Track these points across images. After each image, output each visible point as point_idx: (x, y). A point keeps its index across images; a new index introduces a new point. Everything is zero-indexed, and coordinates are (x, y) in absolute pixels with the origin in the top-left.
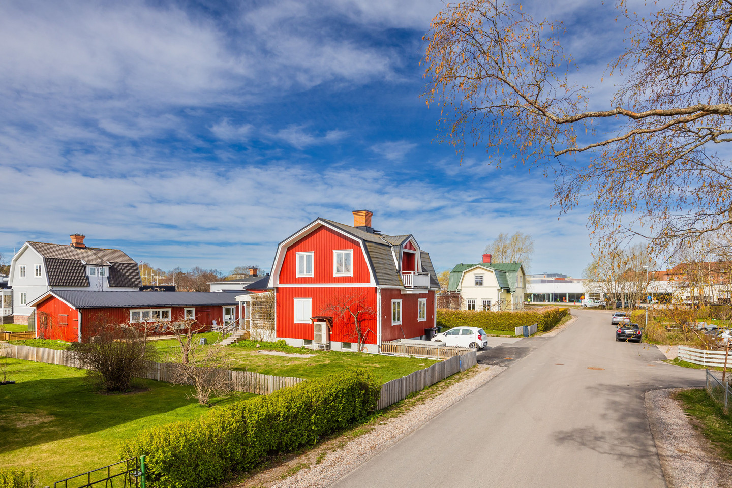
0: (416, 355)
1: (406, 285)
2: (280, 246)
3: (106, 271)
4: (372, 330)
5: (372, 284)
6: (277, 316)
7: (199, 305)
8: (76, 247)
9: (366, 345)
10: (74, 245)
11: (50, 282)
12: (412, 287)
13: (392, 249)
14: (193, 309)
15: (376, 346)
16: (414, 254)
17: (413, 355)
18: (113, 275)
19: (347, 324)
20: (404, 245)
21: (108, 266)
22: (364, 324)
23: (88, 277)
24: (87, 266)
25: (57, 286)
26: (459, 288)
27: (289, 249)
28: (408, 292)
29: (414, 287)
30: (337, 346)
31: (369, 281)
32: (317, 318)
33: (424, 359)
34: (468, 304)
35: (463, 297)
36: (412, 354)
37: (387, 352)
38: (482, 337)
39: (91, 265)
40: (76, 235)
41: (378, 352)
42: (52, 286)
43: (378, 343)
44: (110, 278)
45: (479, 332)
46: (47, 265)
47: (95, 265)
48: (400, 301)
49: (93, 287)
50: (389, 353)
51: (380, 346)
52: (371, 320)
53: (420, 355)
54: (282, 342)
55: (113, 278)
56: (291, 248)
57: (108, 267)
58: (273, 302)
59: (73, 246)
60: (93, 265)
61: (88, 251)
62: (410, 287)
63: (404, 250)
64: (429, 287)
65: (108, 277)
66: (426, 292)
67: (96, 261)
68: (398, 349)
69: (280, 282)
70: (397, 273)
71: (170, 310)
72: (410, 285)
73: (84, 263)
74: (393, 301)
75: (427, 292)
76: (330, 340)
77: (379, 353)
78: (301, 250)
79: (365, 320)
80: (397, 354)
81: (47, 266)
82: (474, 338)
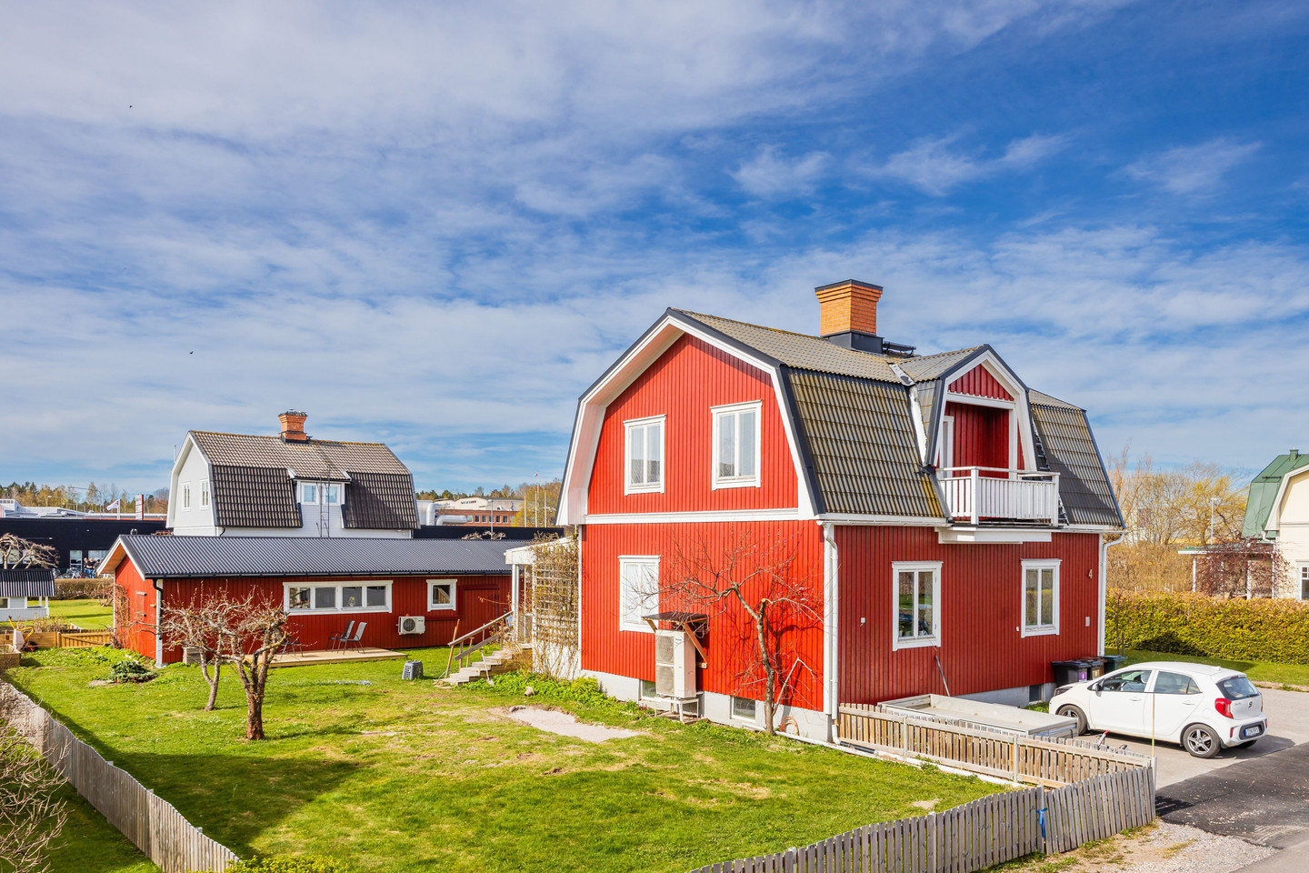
0: (942, 759)
1: (954, 514)
2: (584, 404)
3: (339, 492)
4: (811, 664)
5: (804, 510)
6: (583, 608)
7: (466, 573)
8: (288, 441)
9: (796, 712)
10: (284, 434)
11: (219, 518)
12: (974, 521)
13: (914, 393)
14: (453, 584)
15: (823, 716)
16: (1005, 412)
17: (935, 758)
18: (354, 502)
19: (744, 640)
20: (950, 380)
21: (343, 480)
22: (790, 642)
23: (299, 507)
24: (299, 482)
25: (233, 526)
26: (1271, 525)
27: (611, 409)
28: (962, 539)
29: (981, 519)
30: (718, 706)
31: (792, 502)
32: (668, 618)
33: (964, 779)
34: (1301, 578)
35: (1286, 556)
36: (929, 756)
37: (854, 741)
38: (1233, 707)
39: (306, 478)
40: (287, 414)
41: (826, 738)
42: (223, 526)
43: (826, 710)
44: (348, 509)
45: (1220, 685)
46: (215, 481)
47: (315, 479)
48: (935, 568)
49: (310, 529)
50: (860, 743)
51: (834, 717)
52: (810, 630)
53: (955, 762)
54: (587, 684)
55: (355, 508)
56: (616, 407)
57: (343, 484)
58: (574, 568)
59: (281, 438)
60: (309, 478)
61: (310, 448)
62: (965, 522)
63: (949, 396)
64: (1055, 522)
65: (342, 506)
66: (1044, 536)
67: (319, 468)
68: (888, 732)
69: (593, 509)
70: (921, 474)
71: (389, 584)
72: (967, 514)
73: (291, 474)
74: (898, 568)
75: (1048, 539)
76: (699, 686)
77: (831, 740)
78: (636, 415)
79: (791, 628)
80: (883, 752)
81: (215, 484)
82: (1199, 707)
